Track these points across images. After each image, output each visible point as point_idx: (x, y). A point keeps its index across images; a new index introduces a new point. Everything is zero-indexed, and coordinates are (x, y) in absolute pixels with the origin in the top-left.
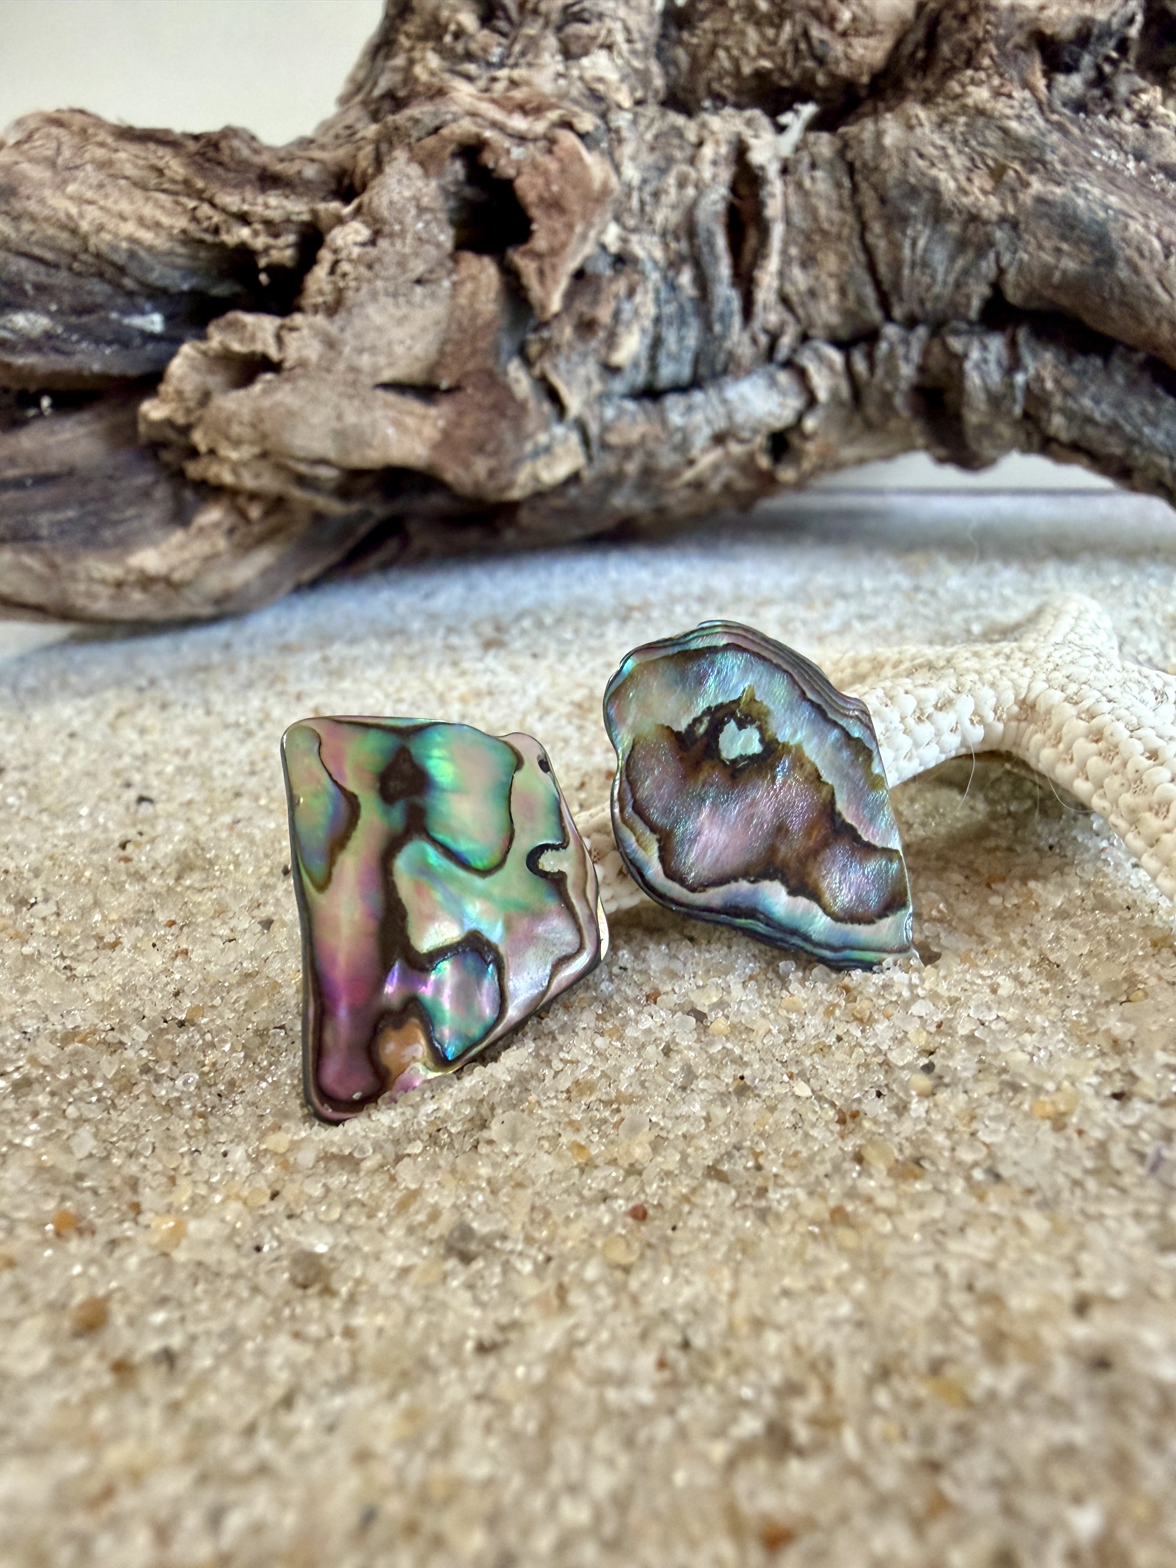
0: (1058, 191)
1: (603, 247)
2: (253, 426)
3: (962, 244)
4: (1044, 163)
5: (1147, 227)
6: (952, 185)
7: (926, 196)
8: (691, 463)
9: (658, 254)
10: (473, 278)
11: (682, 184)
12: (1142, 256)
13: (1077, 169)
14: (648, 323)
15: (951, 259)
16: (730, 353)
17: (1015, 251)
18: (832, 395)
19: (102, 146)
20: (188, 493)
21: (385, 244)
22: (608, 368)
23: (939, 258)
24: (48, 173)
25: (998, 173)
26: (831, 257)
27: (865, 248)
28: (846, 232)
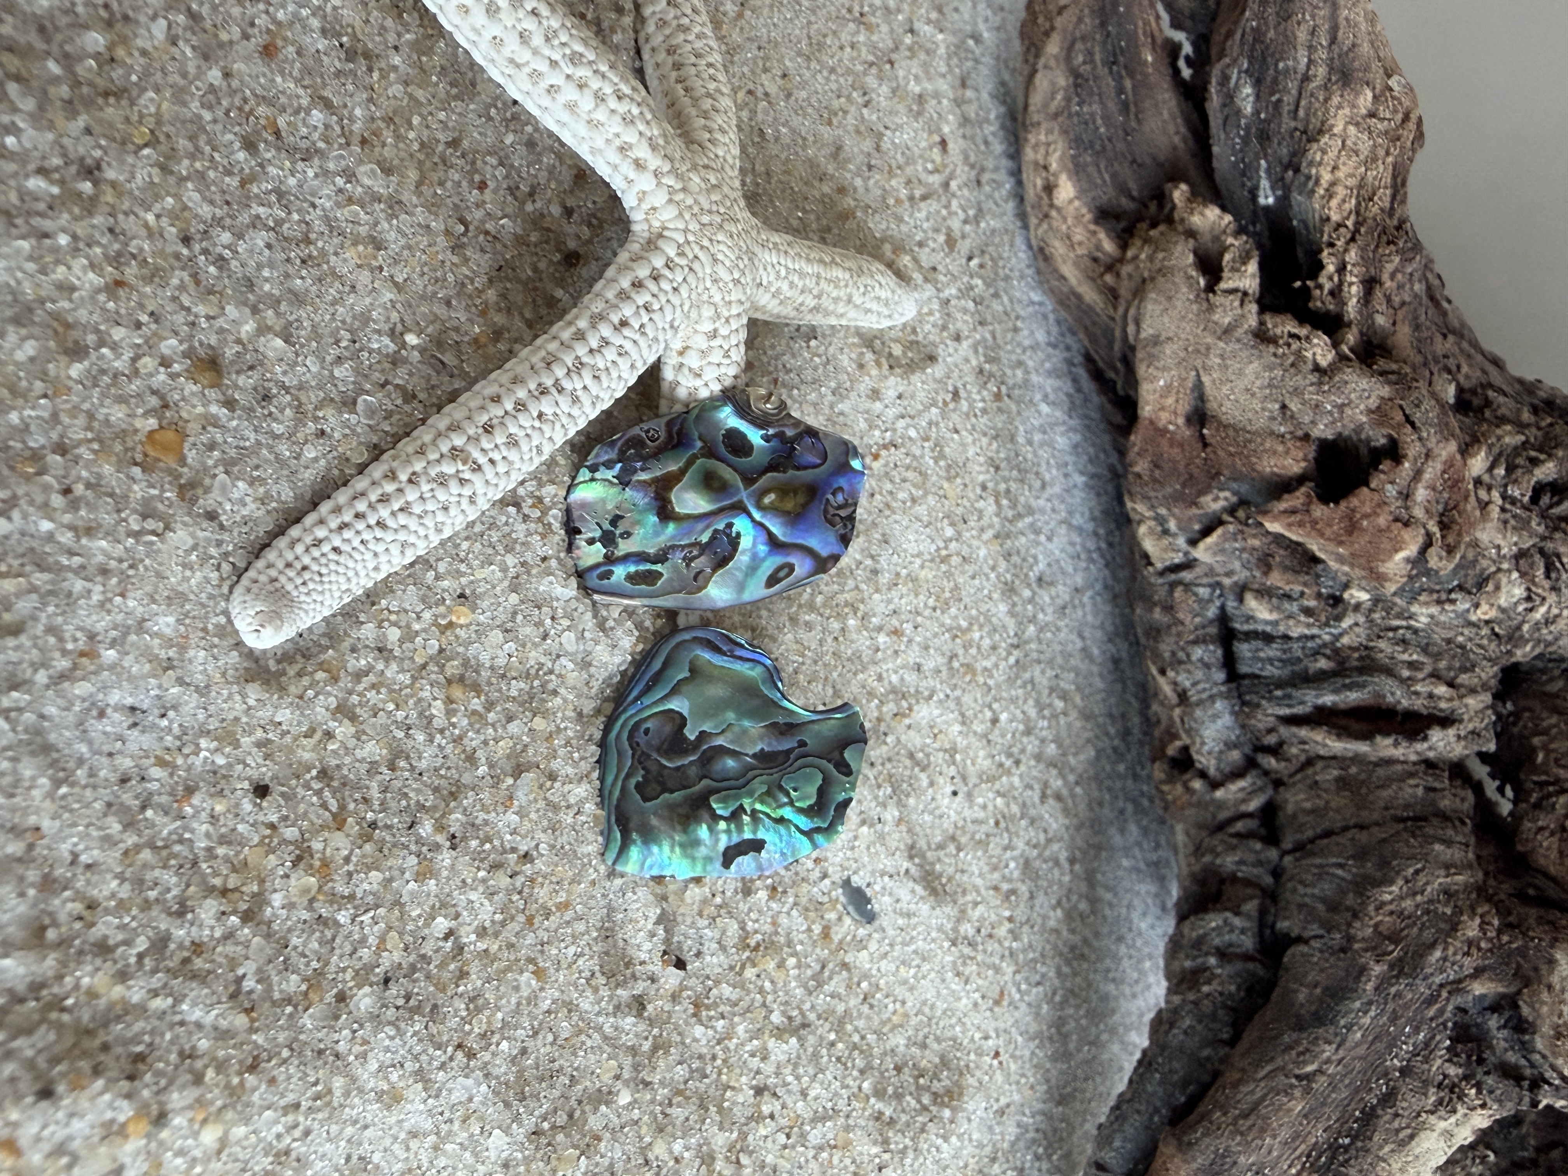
0: (1370, 987)
1: (1346, 586)
2: (1161, 271)
3: (1334, 907)
4: (1397, 977)
5: (1328, 1061)
6: (1388, 897)
7: (1379, 874)
8: (1163, 672)
9: (1345, 640)
10: (1287, 452)
11: (1412, 665)
12: (1300, 1054)
13: (1390, 1007)
14: (1282, 628)
15: (1323, 900)
16: (1258, 706)
17: (1321, 951)
18: (1221, 805)
19: (1388, 153)
20: (1123, 224)
21: (1313, 378)
22: (1241, 591)
23: (1326, 888)
24: (1364, 111)
25: (1394, 938)
26: (1343, 802)
27: (1345, 829)
28: (1365, 813)
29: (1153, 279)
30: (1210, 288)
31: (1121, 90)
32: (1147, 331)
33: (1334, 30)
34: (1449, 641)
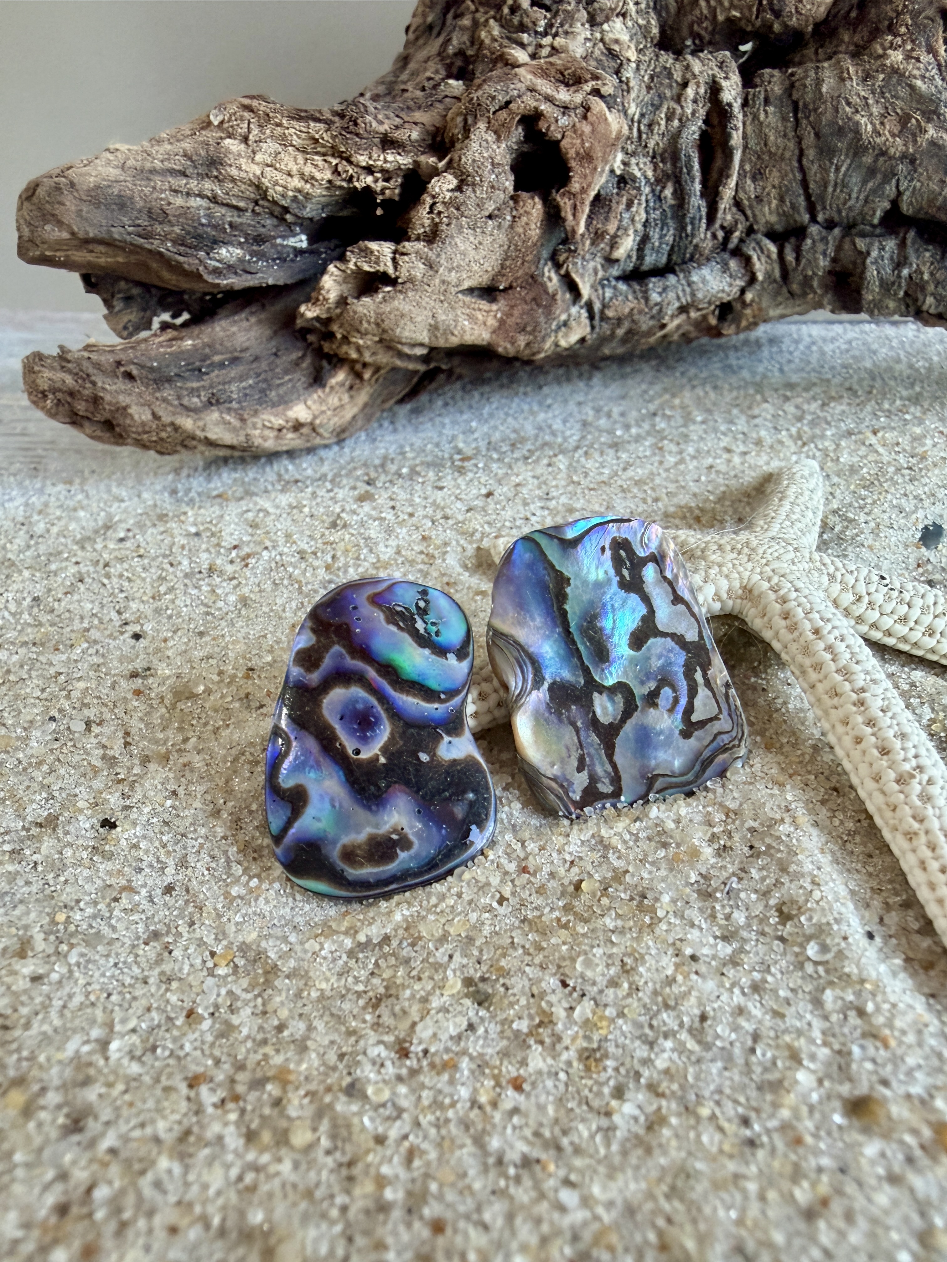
1: (612, 171)
2: (378, 325)
3: (872, 172)
6: (870, 127)
7: (849, 136)
8: (663, 326)
9: (650, 174)
10: (527, 212)
11: (669, 119)
14: (639, 227)
15: (864, 182)
16: (696, 246)
17: (911, 180)
18: (769, 275)
19: (279, 125)
20: (325, 363)
21: (469, 191)
22: (610, 261)
23: (855, 180)
24: (243, 146)
25: (904, 120)
26: (775, 173)
27: (802, 169)
28: (788, 155)
29: (384, 331)
30: (393, 282)
31: (222, 365)
32: (424, 337)
33: (172, 172)
34: (649, 88)
